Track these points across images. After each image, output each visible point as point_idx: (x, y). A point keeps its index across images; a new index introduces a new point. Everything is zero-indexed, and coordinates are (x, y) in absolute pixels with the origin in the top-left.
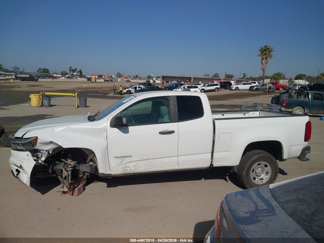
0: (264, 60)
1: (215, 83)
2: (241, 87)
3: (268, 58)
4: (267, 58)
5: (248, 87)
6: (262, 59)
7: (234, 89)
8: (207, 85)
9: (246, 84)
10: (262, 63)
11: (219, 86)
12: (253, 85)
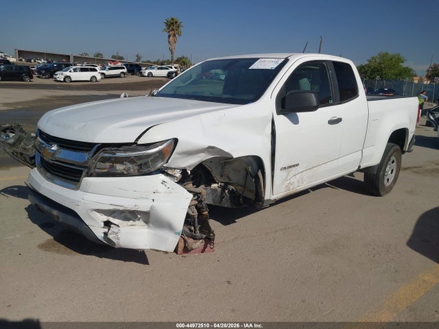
0: (171, 38)
1: (119, 64)
2: (156, 72)
3: (177, 35)
4: (175, 35)
5: (164, 73)
6: (169, 37)
7: (146, 75)
8: (107, 68)
9: (161, 68)
10: (169, 42)
11: (125, 70)
12: (171, 70)
